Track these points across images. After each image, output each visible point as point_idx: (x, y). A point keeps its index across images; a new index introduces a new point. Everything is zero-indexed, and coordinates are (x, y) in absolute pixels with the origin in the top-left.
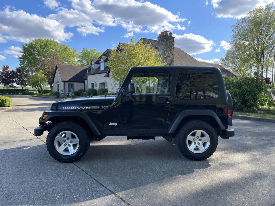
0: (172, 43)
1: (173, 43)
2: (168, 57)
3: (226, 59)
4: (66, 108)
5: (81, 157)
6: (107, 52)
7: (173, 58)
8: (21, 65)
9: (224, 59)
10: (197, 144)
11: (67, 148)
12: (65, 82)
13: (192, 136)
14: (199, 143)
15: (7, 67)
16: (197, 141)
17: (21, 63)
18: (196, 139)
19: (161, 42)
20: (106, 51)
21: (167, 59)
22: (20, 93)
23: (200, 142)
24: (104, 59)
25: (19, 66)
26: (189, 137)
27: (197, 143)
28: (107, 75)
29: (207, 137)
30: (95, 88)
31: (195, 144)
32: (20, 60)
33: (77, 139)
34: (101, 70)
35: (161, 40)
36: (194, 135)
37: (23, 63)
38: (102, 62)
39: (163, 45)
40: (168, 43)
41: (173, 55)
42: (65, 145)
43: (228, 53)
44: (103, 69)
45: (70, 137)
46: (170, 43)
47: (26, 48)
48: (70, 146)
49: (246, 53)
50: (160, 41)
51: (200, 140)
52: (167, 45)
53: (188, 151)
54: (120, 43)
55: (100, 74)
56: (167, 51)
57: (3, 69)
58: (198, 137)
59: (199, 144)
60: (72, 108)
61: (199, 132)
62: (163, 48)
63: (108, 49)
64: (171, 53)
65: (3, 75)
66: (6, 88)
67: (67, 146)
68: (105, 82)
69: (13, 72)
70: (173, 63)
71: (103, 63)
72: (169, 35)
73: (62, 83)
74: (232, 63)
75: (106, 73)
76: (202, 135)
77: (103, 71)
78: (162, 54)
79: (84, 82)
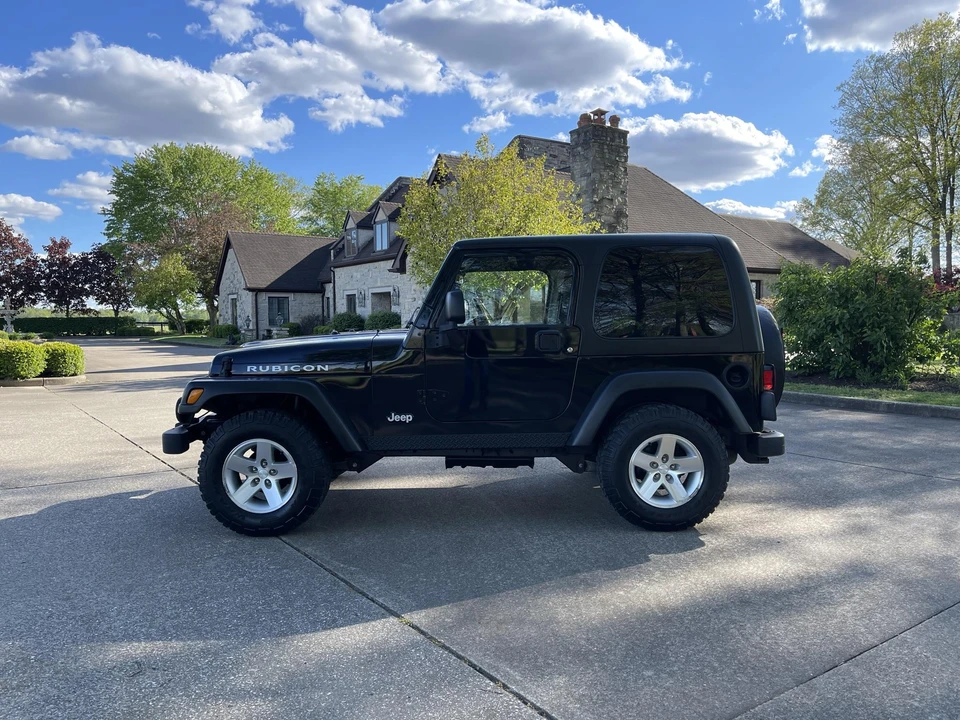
0: (619, 152)
1: (621, 150)
2: (605, 202)
4: (258, 369)
5: (303, 518)
6: (400, 188)
7: (625, 203)
8: (109, 236)
10: (662, 481)
11: (261, 491)
12: (256, 291)
13: (645, 455)
14: (671, 477)
15: (64, 245)
16: (663, 468)
17: (108, 228)
18: (660, 463)
19: (579, 149)
20: (395, 183)
21: (602, 207)
22: (108, 333)
23: (675, 474)
24: (390, 212)
25: (104, 241)
26: (638, 458)
27: (663, 477)
28: (398, 265)
29: (695, 457)
30: (359, 311)
31: (656, 478)
32: (107, 217)
33: (292, 464)
34: (379, 248)
35: (581, 141)
36: (652, 449)
37: (117, 231)
38: (381, 222)
39: (587, 159)
40: (606, 151)
41: (623, 192)
42: (255, 482)
43: (826, 183)
44: (385, 247)
45: (269, 457)
46: (611, 150)
47: (127, 180)
48: (268, 484)
49: (892, 181)
50: (577, 145)
51: (674, 467)
52: (603, 158)
53: (635, 502)
54: (443, 154)
55: (376, 264)
56: (601, 181)
57: (49, 250)
58: (665, 458)
59: (669, 478)
60: (274, 370)
61: (668, 441)
62: (588, 171)
63: (400, 178)
64: (616, 185)
65: (52, 272)
66: (63, 315)
67: (262, 485)
68: (390, 290)
69: (85, 259)
70: (624, 221)
71: (385, 225)
72: (608, 124)
73: (248, 297)
75: (395, 258)
76: (680, 452)
77: (386, 252)
78: (586, 192)
79: (322, 291)
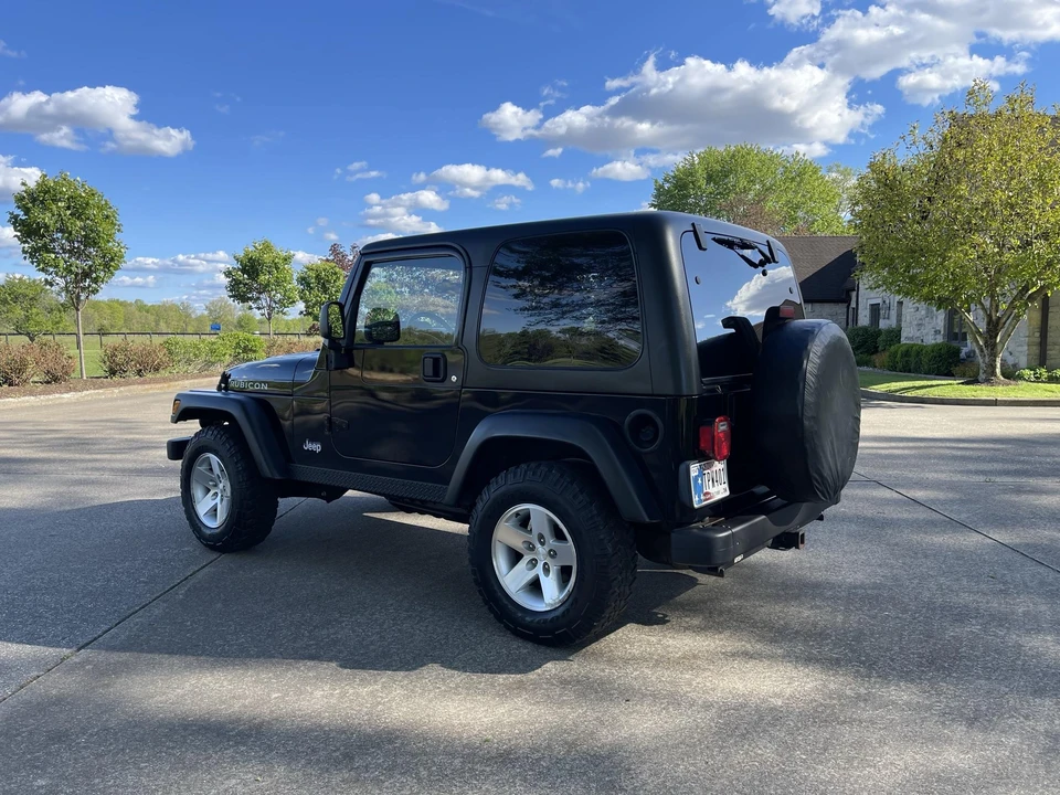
79: (847, 301)
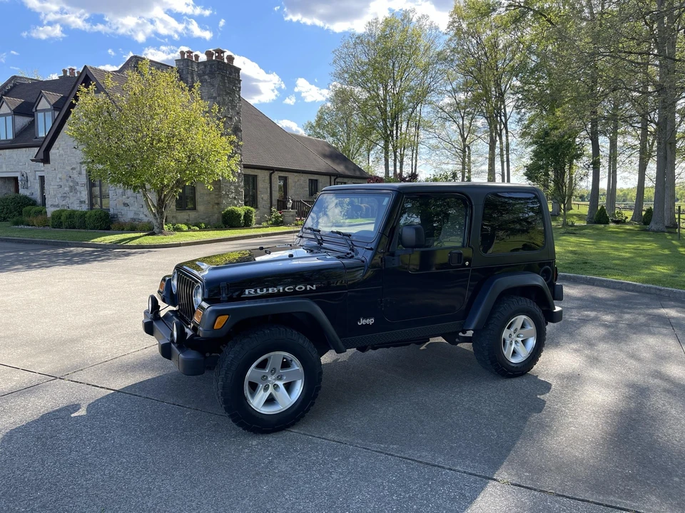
3: (319, 125)
9: (314, 124)
43: (321, 112)
74: (332, 136)
